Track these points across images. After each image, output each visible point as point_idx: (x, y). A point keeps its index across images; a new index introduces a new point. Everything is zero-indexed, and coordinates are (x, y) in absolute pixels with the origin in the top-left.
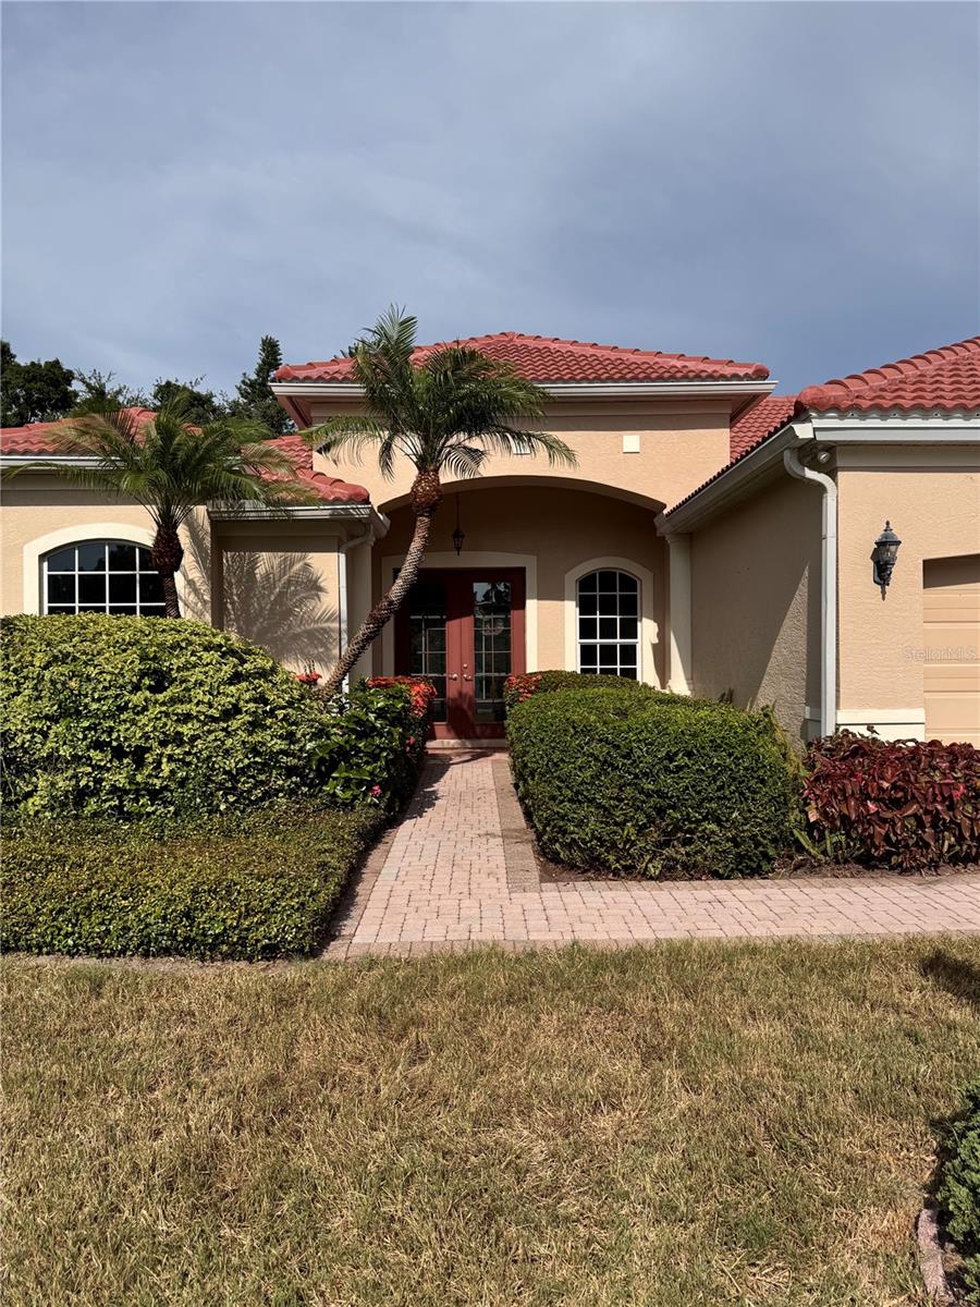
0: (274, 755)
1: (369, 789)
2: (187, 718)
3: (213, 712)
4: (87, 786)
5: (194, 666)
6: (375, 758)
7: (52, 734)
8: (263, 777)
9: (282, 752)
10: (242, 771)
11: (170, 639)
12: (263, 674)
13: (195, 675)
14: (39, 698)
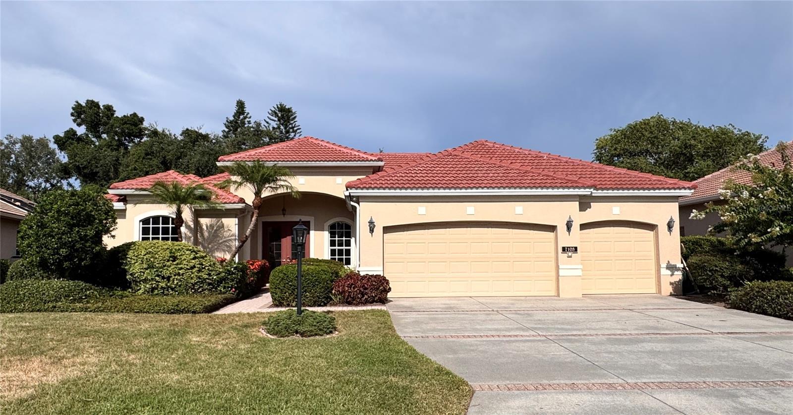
0: (205, 279)
1: (231, 289)
2: (181, 269)
3: (188, 267)
4: (155, 287)
5: (184, 255)
6: (233, 280)
7: (146, 273)
8: (201, 285)
9: (207, 278)
10: (196, 283)
11: (177, 248)
12: (203, 257)
13: (183, 257)
14: (143, 263)
